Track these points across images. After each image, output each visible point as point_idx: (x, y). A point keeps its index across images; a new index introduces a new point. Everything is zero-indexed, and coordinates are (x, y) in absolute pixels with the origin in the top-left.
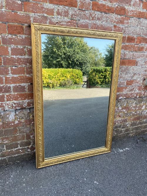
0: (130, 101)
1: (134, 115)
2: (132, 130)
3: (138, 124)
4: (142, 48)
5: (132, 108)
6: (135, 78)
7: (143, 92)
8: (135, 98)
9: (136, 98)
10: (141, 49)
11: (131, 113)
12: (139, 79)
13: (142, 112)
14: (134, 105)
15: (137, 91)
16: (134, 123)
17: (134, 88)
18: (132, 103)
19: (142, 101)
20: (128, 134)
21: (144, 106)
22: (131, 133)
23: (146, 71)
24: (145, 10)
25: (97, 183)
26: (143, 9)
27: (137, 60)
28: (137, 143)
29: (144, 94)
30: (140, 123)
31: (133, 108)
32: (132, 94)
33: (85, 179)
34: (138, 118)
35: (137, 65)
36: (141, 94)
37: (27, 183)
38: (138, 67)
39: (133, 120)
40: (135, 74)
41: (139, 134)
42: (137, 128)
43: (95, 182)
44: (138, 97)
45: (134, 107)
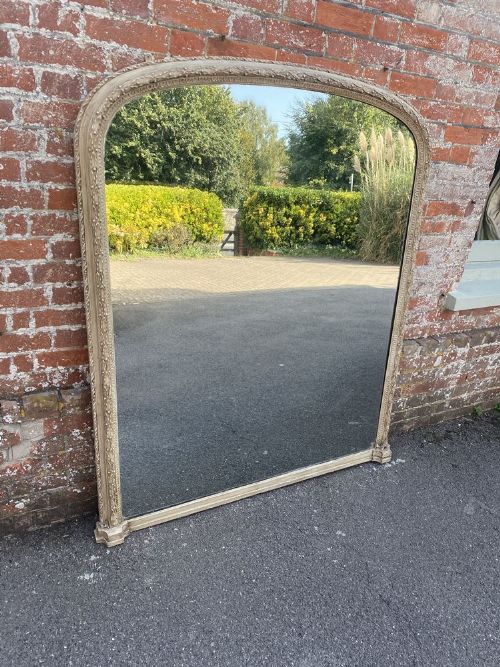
0: (409, 349)
1: (415, 380)
2: (410, 417)
3: (424, 402)
4: (441, 226)
5: (411, 363)
6: (421, 293)
7: (438, 326)
8: (420, 341)
9: (421, 338)
10: (437, 228)
11: (410, 375)
12: (430, 295)
13: (434, 372)
14: (417, 356)
15: (425, 323)
16: (415, 399)
17: (417, 318)
18: (412, 353)
19: (435, 346)
20: (401, 425)
21: (440, 358)
22: (408, 424)
23: (446, 276)
24: (449, 145)
25: (344, 535)
26: (446, 141)
27: (430, 251)
28: (422, 446)
29: (439, 330)
30: (430, 399)
31: (414, 364)
32: (412, 330)
33: (316, 528)
34: (425, 388)
35: (426, 264)
36: (432, 329)
37: (189, 540)
38: (428, 268)
39: (412, 392)
40: (422, 284)
41: (425, 425)
42: (420, 412)
43: (339, 532)
44: (426, 336)
45: (417, 361)
